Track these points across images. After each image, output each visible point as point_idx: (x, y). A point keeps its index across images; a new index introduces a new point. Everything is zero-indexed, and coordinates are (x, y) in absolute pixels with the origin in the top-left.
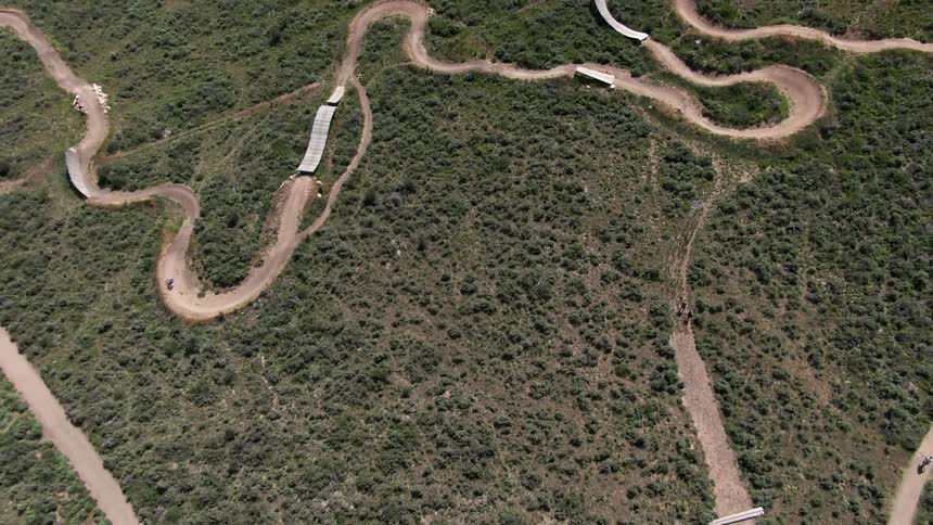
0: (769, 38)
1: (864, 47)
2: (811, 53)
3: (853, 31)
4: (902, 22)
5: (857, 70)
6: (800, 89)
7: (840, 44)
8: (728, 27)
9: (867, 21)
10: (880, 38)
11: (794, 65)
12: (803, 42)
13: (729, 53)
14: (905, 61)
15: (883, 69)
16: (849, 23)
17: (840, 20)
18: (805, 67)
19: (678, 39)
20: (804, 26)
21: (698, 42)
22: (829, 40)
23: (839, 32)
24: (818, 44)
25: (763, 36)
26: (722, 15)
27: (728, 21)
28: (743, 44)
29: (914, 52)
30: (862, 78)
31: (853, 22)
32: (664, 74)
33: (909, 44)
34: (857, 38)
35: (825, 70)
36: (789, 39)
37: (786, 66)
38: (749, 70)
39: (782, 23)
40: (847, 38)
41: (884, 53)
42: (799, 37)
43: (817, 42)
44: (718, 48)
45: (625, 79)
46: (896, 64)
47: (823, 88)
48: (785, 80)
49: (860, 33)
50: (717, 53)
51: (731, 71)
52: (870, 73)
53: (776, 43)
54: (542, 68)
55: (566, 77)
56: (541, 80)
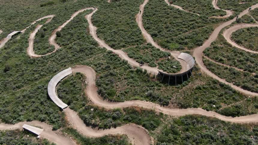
0: (128, 108)
1: (177, 113)
2: (148, 116)
3: (172, 103)
4: (197, 99)
5: (173, 127)
6: (141, 138)
7: (165, 111)
8: (111, 101)
9: (179, 98)
10: (186, 108)
11: (138, 123)
12: (144, 111)
13: (106, 116)
14: (198, 122)
15: (187, 127)
16: (170, 99)
17: (165, 98)
18: (144, 126)
19: (84, 108)
20: (147, 101)
21: (92, 110)
22: (158, 108)
23: (165, 104)
24: (152, 112)
25: (125, 107)
26: (108, 95)
27: (110, 98)
28: (114, 111)
29: (202, 117)
30: (175, 133)
31: (172, 99)
32: (69, 129)
33: (200, 111)
34: (175, 107)
35: (155, 127)
36: (137, 109)
37: (134, 125)
38: (115, 126)
39: (136, 99)
40: (170, 107)
41: (187, 117)
42: (142, 108)
43: (152, 111)
44: (101, 113)
45: (49, 132)
46: (193, 123)
47: (152, 138)
48: (134, 133)
49: (176, 105)
50: (100, 116)
51: (106, 127)
52: (179, 129)
53: (131, 111)
54: (11, 123)
55: (18, 130)
56: (6, 131)
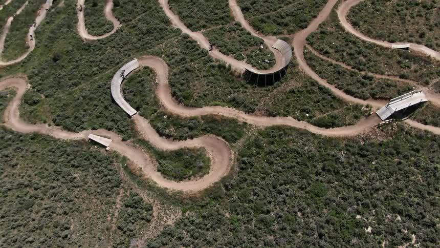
0: (206, 116)
1: (262, 122)
2: (230, 127)
3: (259, 110)
4: (288, 106)
5: (257, 140)
6: (220, 152)
7: (250, 119)
8: (187, 106)
9: (268, 104)
10: (274, 116)
11: (218, 135)
12: (225, 120)
13: (182, 126)
14: (286, 134)
15: (272, 140)
16: (257, 105)
17: (250, 103)
18: (224, 137)
19: (155, 114)
20: (229, 107)
21: (165, 117)
22: (242, 116)
23: (250, 111)
24: (234, 121)
25: (204, 114)
26: (184, 98)
27: (187, 102)
28: (192, 119)
29: (294, 129)
30: (258, 146)
31: (260, 104)
32: (140, 140)
33: (290, 122)
34: (262, 115)
35: (236, 139)
36: (217, 118)
37: (214, 136)
38: (192, 138)
39: (216, 105)
40: (256, 115)
41: (274, 128)
42: (223, 116)
43: (234, 120)
44: (175, 121)
45: (118, 143)
46: (280, 135)
47: (233, 152)
48: (212, 145)
49: (263, 112)
50: (174, 125)
51: (181, 138)
52: (264, 142)
53: (210, 120)
54: (75, 131)
55: (83, 140)
56: (71, 141)
